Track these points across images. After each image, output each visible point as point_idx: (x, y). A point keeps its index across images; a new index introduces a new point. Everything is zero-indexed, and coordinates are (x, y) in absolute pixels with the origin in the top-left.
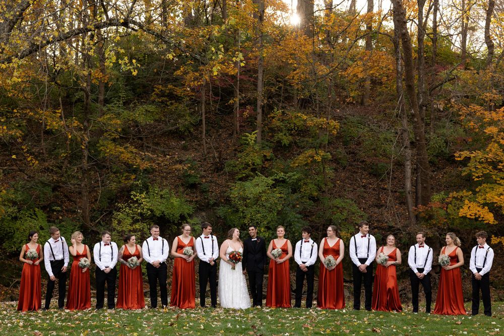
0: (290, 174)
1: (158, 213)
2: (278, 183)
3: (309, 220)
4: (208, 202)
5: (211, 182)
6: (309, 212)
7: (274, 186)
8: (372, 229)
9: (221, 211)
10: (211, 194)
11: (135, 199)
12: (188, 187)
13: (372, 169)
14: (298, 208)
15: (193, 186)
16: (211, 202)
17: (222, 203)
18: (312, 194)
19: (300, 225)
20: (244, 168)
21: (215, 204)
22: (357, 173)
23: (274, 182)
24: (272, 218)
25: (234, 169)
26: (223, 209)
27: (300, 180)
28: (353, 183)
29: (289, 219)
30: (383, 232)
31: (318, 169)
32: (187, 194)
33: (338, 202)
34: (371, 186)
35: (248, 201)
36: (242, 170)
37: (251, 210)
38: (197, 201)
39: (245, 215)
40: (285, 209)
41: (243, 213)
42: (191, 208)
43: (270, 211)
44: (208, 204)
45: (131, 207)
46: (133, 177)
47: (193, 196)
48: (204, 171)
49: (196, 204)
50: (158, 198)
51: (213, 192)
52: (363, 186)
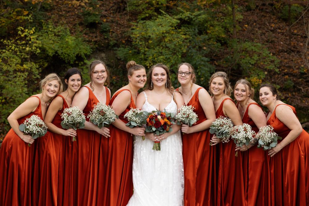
0: (196, 13)
1: (51, 53)
2: (183, 23)
3: (215, 64)
4: (108, 43)
5: (112, 22)
6: (216, 55)
7: (179, 26)
8: (283, 75)
9: (121, 52)
10: (112, 34)
11: (23, 36)
12: (87, 26)
13: (281, 13)
14: (204, 50)
15: (93, 26)
16: (111, 43)
17: (123, 44)
18: (219, 37)
19: (206, 69)
20: (148, 8)
21: (115, 45)
22: (265, 16)
23: (179, 21)
24: (175, 61)
25: (137, 8)
26: (124, 50)
27: (207, 22)
28: (261, 27)
29: (195, 62)
30: (295, 79)
31: (226, 11)
32: (86, 34)
33: (247, 45)
34: (280, 31)
35: (150, 42)
36: (145, 10)
37: (153, 51)
38: (96, 42)
39: (148, 57)
40: (190, 51)
41: (145, 55)
42: (88, 48)
43: (175, 54)
44: (108, 45)
45: (17, 44)
46: (26, 13)
47: (92, 36)
48: (106, 11)
49: (95, 44)
50: (51, 36)
51: (114, 32)
52: (271, 31)
